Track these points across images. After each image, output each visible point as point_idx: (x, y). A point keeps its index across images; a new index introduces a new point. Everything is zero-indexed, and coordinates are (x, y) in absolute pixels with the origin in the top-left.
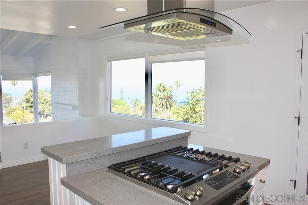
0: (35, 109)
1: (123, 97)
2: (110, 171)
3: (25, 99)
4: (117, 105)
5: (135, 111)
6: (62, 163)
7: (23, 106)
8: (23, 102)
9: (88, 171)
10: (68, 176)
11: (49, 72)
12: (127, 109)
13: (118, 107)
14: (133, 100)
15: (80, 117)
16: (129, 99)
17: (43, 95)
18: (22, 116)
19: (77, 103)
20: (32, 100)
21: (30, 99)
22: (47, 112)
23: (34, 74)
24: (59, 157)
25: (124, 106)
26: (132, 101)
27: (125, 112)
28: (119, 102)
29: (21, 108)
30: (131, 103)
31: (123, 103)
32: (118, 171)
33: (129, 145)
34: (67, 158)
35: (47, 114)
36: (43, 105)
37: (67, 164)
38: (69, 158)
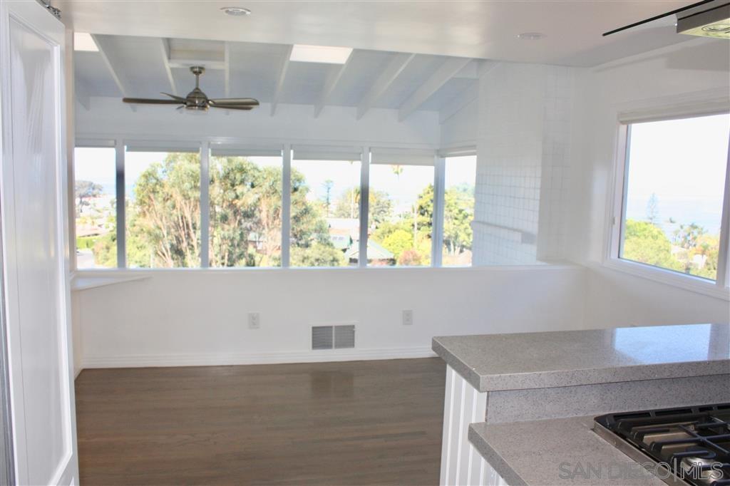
0: (435, 230)
1: (654, 217)
2: (599, 431)
3: (417, 207)
4: (637, 236)
5: (685, 255)
6: (478, 388)
7: (412, 222)
8: (414, 212)
9: (540, 419)
10: (488, 424)
11: (474, 147)
12: (662, 248)
13: (640, 240)
14: (682, 227)
15: (539, 263)
16: (671, 222)
17: (458, 199)
18: (409, 244)
19: (533, 228)
20: (431, 209)
21: (429, 206)
22: (464, 241)
23: (439, 153)
24: (471, 370)
25: (657, 241)
26: (679, 228)
27: (658, 255)
28: (645, 229)
29: (408, 227)
30: (676, 233)
31: (655, 232)
32: (624, 438)
33: (664, 365)
34: (491, 378)
35: (464, 243)
36: (456, 222)
37: (490, 393)
38: (497, 378)
